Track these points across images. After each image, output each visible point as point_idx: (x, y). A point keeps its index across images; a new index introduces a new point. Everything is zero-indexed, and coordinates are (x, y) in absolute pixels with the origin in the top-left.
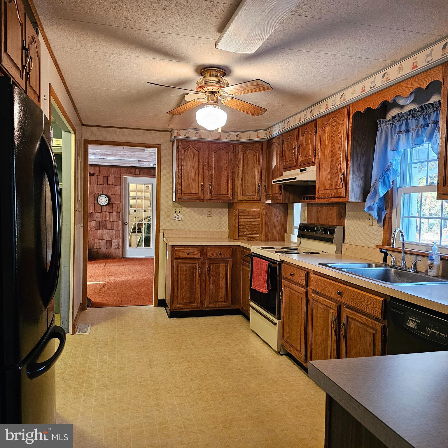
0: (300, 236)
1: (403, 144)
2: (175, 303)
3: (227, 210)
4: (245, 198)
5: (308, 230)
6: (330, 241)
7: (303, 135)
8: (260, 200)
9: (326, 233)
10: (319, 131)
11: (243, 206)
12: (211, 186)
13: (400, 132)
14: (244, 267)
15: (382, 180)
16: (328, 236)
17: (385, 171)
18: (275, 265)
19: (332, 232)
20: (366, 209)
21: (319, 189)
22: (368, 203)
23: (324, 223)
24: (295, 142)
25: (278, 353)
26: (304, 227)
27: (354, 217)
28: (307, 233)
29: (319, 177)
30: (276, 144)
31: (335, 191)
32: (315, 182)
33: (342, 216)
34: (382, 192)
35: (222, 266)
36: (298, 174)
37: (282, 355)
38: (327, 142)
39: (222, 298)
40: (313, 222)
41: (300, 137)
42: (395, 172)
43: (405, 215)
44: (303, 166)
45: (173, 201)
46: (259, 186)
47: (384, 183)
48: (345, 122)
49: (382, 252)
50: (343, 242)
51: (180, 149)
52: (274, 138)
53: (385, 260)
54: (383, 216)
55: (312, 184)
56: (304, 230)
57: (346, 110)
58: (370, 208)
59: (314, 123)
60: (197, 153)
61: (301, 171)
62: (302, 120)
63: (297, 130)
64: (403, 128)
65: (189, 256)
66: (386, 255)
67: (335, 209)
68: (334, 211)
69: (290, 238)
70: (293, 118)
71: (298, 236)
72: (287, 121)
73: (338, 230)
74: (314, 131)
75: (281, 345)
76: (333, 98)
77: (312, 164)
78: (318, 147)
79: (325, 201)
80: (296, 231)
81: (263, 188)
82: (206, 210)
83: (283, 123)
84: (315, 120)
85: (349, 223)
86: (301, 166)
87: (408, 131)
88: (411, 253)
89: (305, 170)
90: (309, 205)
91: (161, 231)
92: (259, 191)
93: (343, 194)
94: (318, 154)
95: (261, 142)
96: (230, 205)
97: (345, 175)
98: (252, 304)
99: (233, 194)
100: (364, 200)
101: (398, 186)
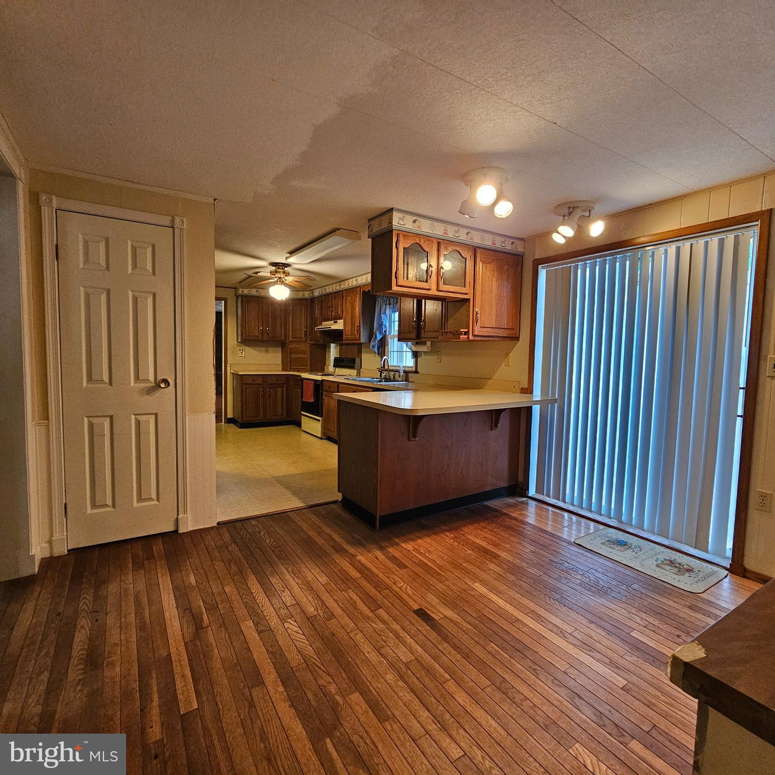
0: (335, 366)
1: (388, 310)
2: (244, 417)
3: (280, 349)
4: (295, 340)
5: (339, 362)
6: (352, 367)
7: (335, 299)
8: (306, 341)
9: (351, 362)
10: (344, 298)
11: (293, 346)
12: (268, 330)
13: (386, 305)
14: (296, 389)
15: (378, 331)
16: (352, 365)
17: (381, 325)
18: (319, 383)
19: (354, 362)
20: (371, 347)
21: (345, 335)
22: (372, 343)
23: (349, 357)
24: (330, 303)
25: (321, 438)
26: (337, 360)
27: (365, 352)
28: (339, 364)
29: (345, 327)
30: (316, 302)
31: (354, 336)
32: (343, 330)
33: (360, 352)
34: (379, 337)
35: (280, 389)
36: (332, 325)
37: (324, 439)
38: (349, 306)
39: (280, 413)
40: (343, 356)
41: (333, 300)
42: (386, 326)
43: (392, 350)
44: (335, 319)
45: (237, 341)
46: (305, 331)
47: (380, 333)
48: (358, 296)
49: (379, 371)
50: (361, 368)
51: (244, 302)
52: (316, 297)
53: (381, 376)
54: (380, 351)
55: (341, 331)
56: (337, 362)
57: (359, 289)
58: (373, 346)
59: (341, 293)
60: (258, 306)
61: (334, 322)
62: (334, 289)
63: (331, 296)
64: (388, 303)
65: (254, 382)
66: (381, 373)
67: (356, 347)
68: (355, 348)
69: (328, 368)
70: (328, 287)
71: (334, 367)
72: (324, 288)
73: (357, 360)
74: (341, 297)
75: (323, 433)
76: (352, 280)
77: (341, 318)
78: (344, 308)
79: (349, 342)
80: (332, 364)
81: (308, 332)
82: (264, 349)
83: (321, 289)
84: (342, 291)
85: (364, 356)
86: (334, 319)
87: (390, 304)
88: (392, 371)
89: (337, 322)
90: (341, 345)
91: (228, 365)
92: (306, 335)
93: (358, 338)
94: (344, 313)
95: (306, 299)
96: (283, 345)
97: (359, 327)
98: (302, 413)
99: (285, 337)
100: (370, 342)
101: (388, 334)
